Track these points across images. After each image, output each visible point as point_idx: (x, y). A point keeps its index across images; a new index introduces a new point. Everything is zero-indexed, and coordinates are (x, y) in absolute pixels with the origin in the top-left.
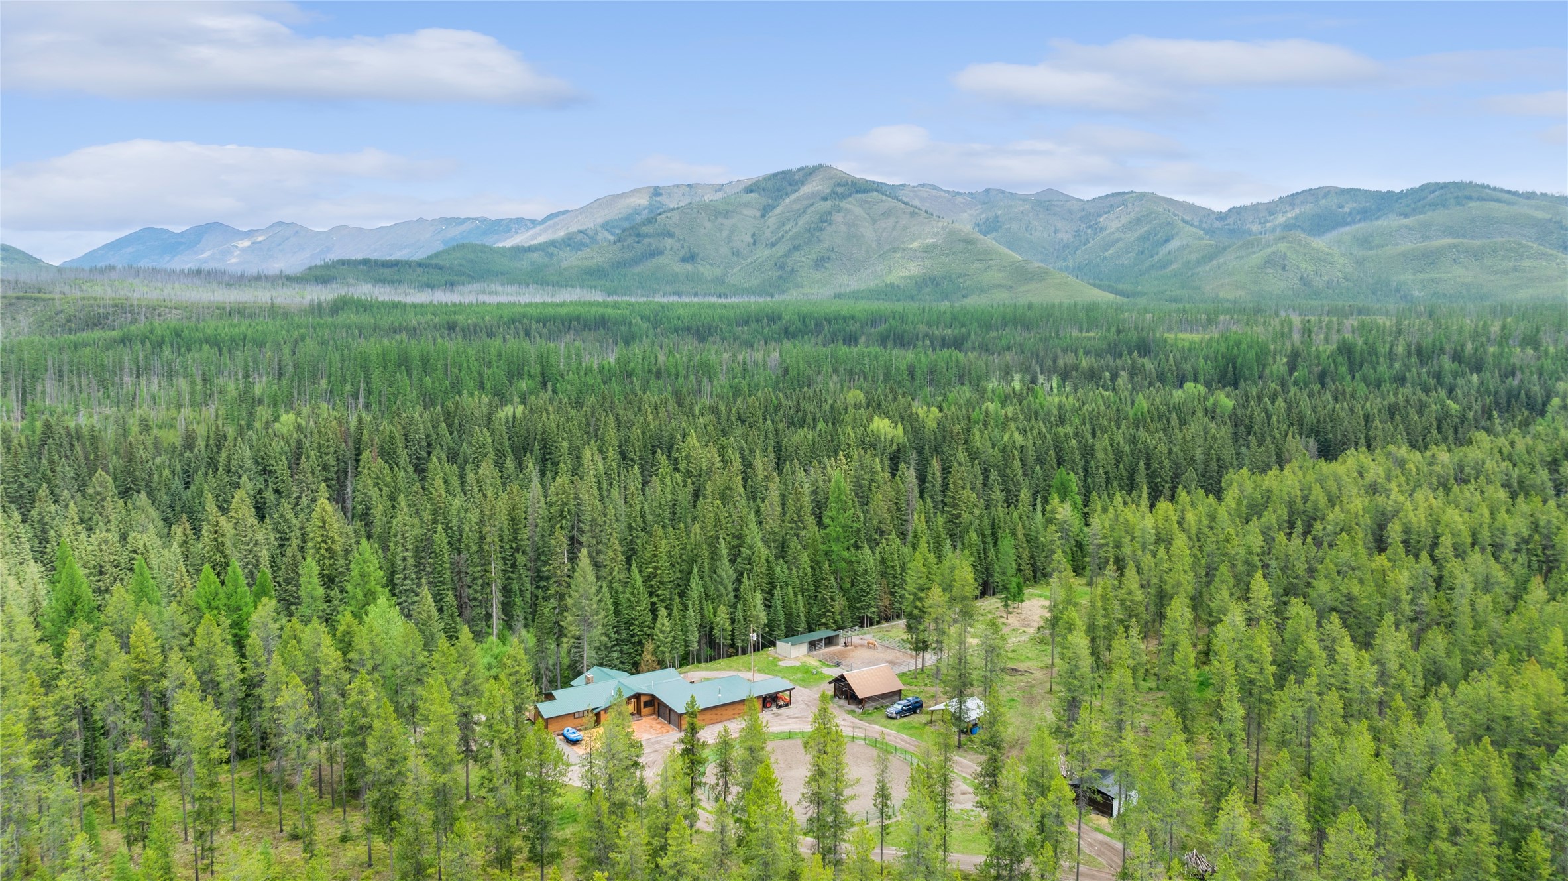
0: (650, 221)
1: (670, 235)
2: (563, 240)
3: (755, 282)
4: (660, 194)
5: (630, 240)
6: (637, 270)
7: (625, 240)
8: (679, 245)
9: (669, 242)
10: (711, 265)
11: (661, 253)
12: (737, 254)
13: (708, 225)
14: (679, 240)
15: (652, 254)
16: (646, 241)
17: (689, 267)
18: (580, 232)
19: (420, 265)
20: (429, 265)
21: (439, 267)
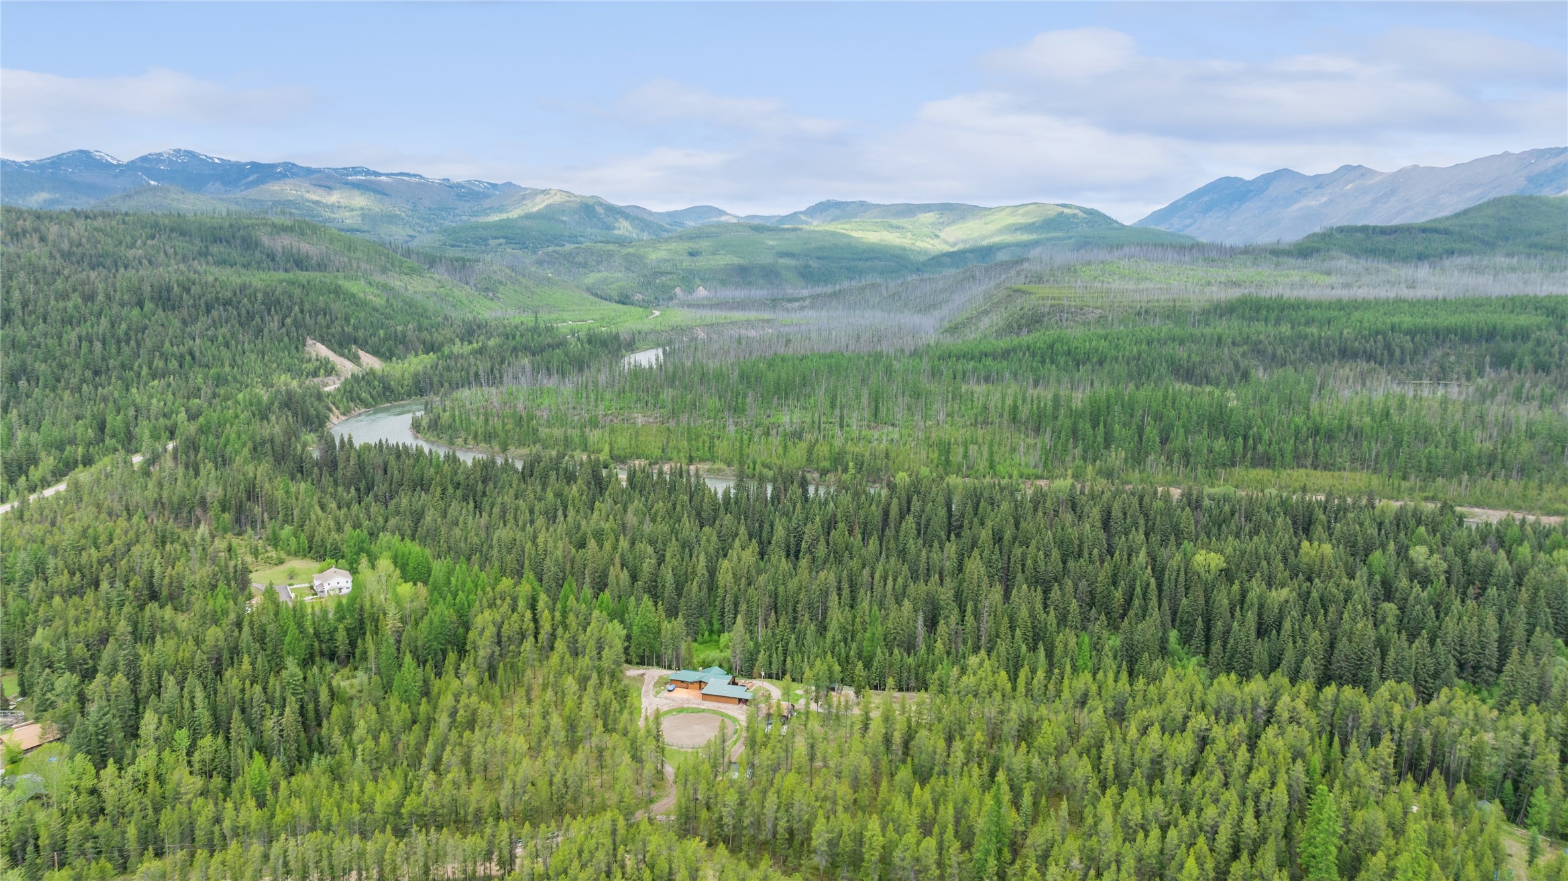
19: (1424, 230)
20: (1435, 230)
21: (1446, 232)
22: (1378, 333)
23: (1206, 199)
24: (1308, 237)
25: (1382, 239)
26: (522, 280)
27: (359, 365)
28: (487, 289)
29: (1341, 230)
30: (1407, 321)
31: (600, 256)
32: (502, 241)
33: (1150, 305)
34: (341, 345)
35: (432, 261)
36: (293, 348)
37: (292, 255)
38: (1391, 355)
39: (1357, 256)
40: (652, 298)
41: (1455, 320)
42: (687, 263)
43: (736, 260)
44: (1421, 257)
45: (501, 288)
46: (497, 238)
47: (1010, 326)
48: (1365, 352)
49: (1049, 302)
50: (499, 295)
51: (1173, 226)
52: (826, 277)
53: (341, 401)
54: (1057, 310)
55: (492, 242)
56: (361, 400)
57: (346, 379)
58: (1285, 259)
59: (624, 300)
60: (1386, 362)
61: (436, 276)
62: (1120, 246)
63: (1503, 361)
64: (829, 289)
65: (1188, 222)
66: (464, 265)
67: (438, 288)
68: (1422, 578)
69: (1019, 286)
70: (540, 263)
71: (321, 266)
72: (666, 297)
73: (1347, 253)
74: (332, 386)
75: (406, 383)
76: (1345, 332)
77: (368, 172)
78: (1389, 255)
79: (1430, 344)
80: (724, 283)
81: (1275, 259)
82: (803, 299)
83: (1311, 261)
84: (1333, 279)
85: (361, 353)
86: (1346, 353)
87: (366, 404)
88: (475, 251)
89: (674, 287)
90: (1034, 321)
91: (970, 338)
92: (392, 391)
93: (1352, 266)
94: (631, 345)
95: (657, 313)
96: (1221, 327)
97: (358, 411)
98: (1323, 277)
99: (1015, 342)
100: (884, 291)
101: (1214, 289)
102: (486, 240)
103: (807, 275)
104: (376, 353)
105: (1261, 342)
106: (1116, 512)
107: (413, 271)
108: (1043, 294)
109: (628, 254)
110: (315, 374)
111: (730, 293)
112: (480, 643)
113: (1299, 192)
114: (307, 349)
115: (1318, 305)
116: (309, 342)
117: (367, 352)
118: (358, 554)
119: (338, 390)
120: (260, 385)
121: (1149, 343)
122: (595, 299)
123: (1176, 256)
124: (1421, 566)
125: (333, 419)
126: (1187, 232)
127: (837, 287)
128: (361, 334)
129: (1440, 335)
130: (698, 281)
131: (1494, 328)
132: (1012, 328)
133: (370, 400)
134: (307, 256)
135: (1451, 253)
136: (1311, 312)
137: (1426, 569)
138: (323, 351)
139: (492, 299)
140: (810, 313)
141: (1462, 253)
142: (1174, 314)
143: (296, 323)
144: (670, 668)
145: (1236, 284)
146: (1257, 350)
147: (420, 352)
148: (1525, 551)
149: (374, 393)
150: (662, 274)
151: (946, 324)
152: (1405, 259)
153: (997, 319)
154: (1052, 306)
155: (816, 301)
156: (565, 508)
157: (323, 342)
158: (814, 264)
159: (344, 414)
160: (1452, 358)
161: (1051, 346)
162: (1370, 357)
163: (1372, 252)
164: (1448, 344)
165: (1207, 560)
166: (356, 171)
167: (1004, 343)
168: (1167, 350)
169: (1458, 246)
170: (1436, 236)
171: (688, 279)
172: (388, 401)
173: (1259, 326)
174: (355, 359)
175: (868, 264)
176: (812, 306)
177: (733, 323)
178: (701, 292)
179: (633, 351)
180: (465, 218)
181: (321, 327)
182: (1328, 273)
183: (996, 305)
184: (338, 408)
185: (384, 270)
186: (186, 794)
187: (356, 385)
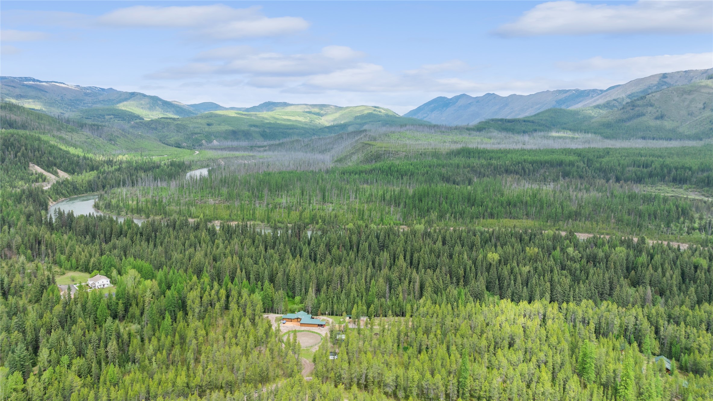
0: (642, 98)
1: (652, 105)
2: (604, 104)
3: (694, 131)
4: (666, 77)
5: (629, 108)
6: (628, 124)
7: (626, 109)
8: (655, 110)
9: (650, 109)
10: (673, 121)
11: (644, 115)
12: (691, 114)
13: (676, 99)
14: (656, 108)
15: (639, 116)
16: (637, 109)
17: (658, 122)
18: (614, 100)
19: (524, 121)
20: (529, 121)
21: (533, 122)
22: (519, 163)
23: (432, 106)
24: (480, 123)
25: (509, 124)
26: (128, 136)
27: (58, 176)
28: (110, 140)
29: (493, 120)
30: (530, 158)
31: (164, 125)
32: (112, 116)
33: (425, 151)
34: (48, 167)
35: (82, 126)
36: (23, 168)
37: (7, 120)
38: (525, 172)
39: (500, 131)
40: (191, 145)
41: (547, 158)
42: (207, 129)
43: (230, 128)
44: (524, 132)
45: (118, 140)
46: (108, 115)
47: (367, 159)
48: (515, 171)
49: (384, 149)
50: (117, 143)
51: (419, 117)
52: (273, 136)
53: (53, 194)
54: (387, 153)
55: (107, 117)
56: (62, 194)
57: (54, 184)
58: (472, 132)
59: (178, 146)
60: (523, 175)
61: (85, 133)
62: (406, 125)
63: (566, 175)
64: (277, 142)
65: (425, 115)
66: (98, 128)
67: (87, 139)
68: (573, 260)
69: (366, 142)
70: (133, 127)
71: (24, 127)
72: (198, 144)
73: (497, 130)
74: (46, 187)
75: (84, 185)
76: (507, 162)
77: (34, 80)
78: (512, 131)
79: (539, 168)
80: (226, 138)
81: (468, 132)
82: (265, 146)
83: (483, 133)
84: (492, 141)
85: (59, 171)
86: (508, 171)
87: (64, 196)
88: (99, 121)
89: (202, 140)
90: (378, 157)
91: (350, 164)
92: (78, 189)
93: (500, 135)
94: (189, 167)
95: (197, 152)
96: (456, 160)
97: (61, 200)
98: (489, 140)
99: (374, 166)
100: (302, 144)
101: (448, 144)
102: (104, 116)
103: (264, 135)
104: (66, 170)
105: (474, 167)
106: (448, 238)
107: (72, 131)
108: (379, 145)
109: (177, 124)
110: (36, 181)
111: (229, 143)
112: (194, 306)
113: (469, 104)
114: (30, 168)
115: (493, 151)
116: (31, 165)
117: (61, 170)
118: (110, 267)
119: (51, 189)
120: (8, 187)
121: (430, 167)
122: (164, 145)
123: (428, 130)
124: (571, 255)
125: (50, 204)
126: (425, 119)
127: (281, 141)
128: (58, 161)
129: (542, 164)
130: (213, 137)
131: (562, 161)
132: (368, 160)
133: (67, 194)
134: (16, 122)
135: (535, 130)
136: (491, 155)
137: (573, 257)
138: (39, 170)
139: (114, 145)
140: (271, 153)
141: (541, 131)
142: (436, 154)
143: (23, 154)
144: (278, 313)
145: (456, 142)
146: (473, 170)
147: (88, 171)
148: (606, 247)
149: (69, 190)
150: (196, 134)
151: (336, 159)
152: (519, 133)
153: (360, 156)
154: (384, 151)
155: (271, 148)
156: (200, 243)
157: (38, 165)
158: (267, 131)
159: (55, 201)
160: (547, 173)
161: (390, 168)
162: (517, 173)
163: (506, 130)
164: (545, 168)
165: (493, 256)
166: (27, 79)
167: (368, 167)
168: (437, 170)
169: (538, 128)
170: (529, 124)
171: (209, 137)
172: (76, 194)
173: (472, 159)
174: (56, 174)
175: (291, 131)
176: (270, 150)
177: (237, 157)
178: (215, 142)
179: (191, 170)
180: (90, 105)
181: (37, 158)
182: (490, 138)
183: (358, 150)
184: (51, 198)
185: (59, 130)
186: (76, 386)
187: (59, 186)
